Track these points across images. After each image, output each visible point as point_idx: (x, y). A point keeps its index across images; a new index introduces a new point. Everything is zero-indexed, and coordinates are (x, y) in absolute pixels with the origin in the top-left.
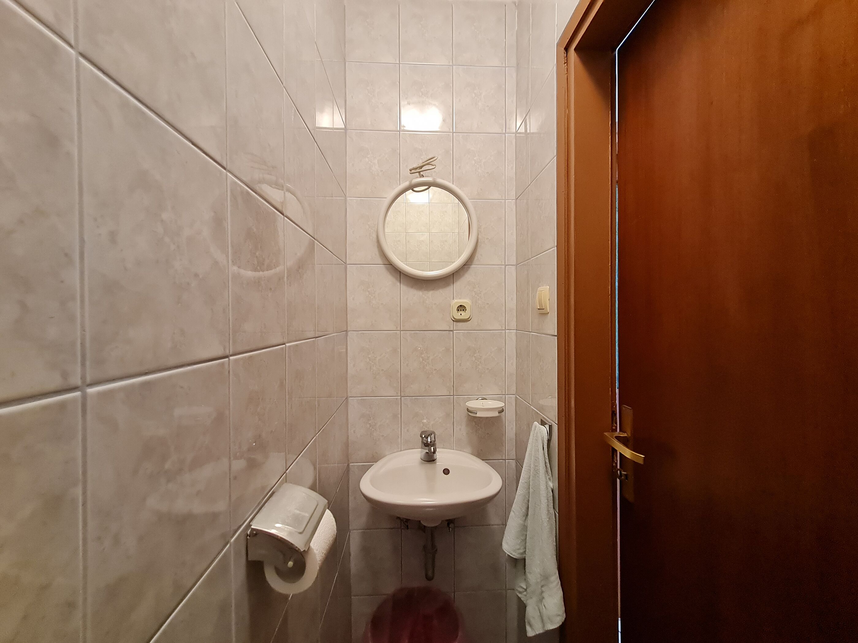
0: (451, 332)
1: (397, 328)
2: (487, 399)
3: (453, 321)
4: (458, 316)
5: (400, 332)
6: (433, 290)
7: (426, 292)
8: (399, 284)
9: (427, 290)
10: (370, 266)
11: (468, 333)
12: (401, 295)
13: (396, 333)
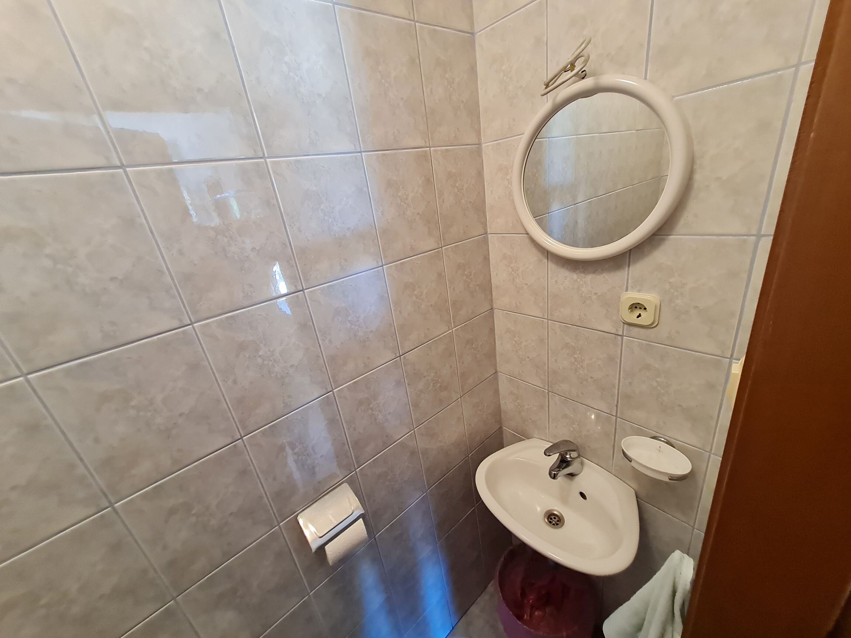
0: (620, 338)
1: (543, 315)
2: (675, 448)
3: (623, 323)
4: (632, 318)
5: (548, 321)
6: (594, 272)
7: (583, 275)
8: (546, 261)
9: (584, 272)
10: (512, 236)
11: (647, 344)
12: (549, 275)
13: (543, 321)
